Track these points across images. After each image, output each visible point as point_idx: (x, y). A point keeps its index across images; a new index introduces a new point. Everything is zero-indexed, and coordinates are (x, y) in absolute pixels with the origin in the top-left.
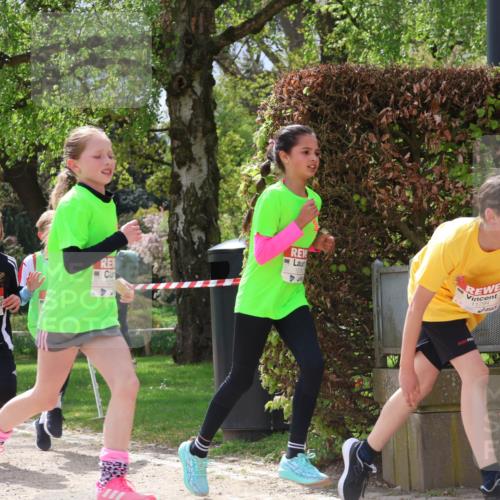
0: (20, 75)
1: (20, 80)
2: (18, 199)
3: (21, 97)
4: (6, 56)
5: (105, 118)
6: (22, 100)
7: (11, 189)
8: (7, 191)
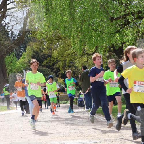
0: (118, 23)
1: (118, 24)
2: (118, 58)
3: (118, 29)
4: (114, 18)
5: (142, 34)
6: (119, 30)
7: (115, 55)
8: (114, 55)
